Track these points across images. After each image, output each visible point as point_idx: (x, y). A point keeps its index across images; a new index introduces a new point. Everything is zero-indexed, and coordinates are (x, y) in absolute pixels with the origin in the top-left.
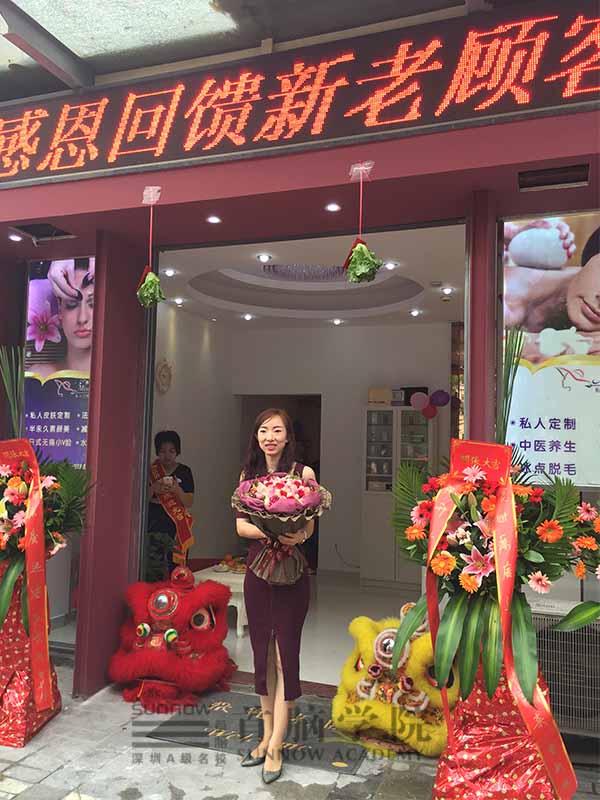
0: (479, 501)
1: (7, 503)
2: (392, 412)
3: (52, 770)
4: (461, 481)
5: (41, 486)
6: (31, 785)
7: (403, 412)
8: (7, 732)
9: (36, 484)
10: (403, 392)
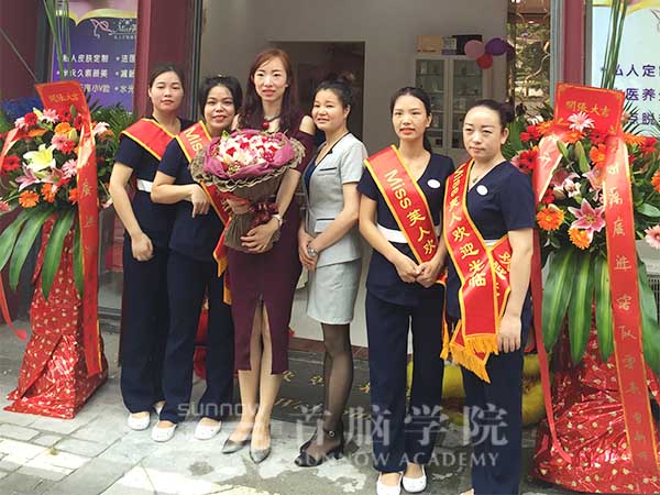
0: (587, 151)
1: (55, 152)
2: (443, 61)
3: (109, 443)
4: (566, 129)
5: (93, 133)
6: (89, 459)
7: (455, 61)
8: (53, 403)
9: (87, 131)
10: (455, 40)
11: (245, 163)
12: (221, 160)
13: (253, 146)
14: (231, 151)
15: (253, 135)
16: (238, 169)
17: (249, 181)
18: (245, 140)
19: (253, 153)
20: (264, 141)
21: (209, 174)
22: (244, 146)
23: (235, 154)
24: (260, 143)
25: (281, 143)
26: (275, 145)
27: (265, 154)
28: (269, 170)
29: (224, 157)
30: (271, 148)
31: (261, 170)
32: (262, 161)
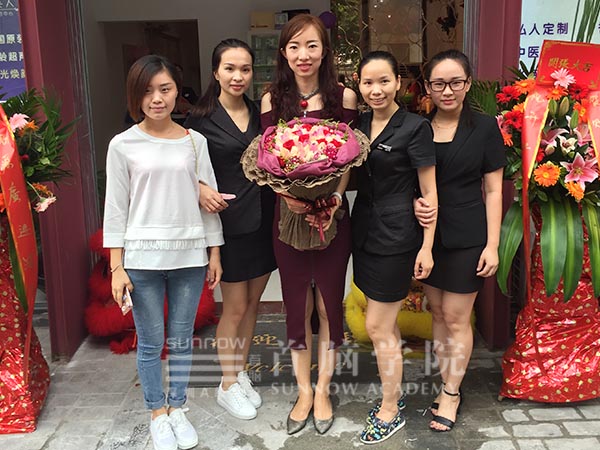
5: (12, 128)
11: (305, 160)
12: (277, 153)
13: (313, 140)
14: (289, 145)
15: (313, 124)
16: (297, 165)
17: (309, 181)
18: (304, 131)
19: (313, 148)
20: (325, 133)
21: (263, 171)
22: (304, 138)
23: (294, 148)
24: (321, 136)
25: (344, 135)
26: (338, 138)
27: (328, 150)
28: (332, 169)
29: (280, 151)
30: (334, 142)
31: (322, 168)
32: (323, 157)
